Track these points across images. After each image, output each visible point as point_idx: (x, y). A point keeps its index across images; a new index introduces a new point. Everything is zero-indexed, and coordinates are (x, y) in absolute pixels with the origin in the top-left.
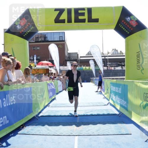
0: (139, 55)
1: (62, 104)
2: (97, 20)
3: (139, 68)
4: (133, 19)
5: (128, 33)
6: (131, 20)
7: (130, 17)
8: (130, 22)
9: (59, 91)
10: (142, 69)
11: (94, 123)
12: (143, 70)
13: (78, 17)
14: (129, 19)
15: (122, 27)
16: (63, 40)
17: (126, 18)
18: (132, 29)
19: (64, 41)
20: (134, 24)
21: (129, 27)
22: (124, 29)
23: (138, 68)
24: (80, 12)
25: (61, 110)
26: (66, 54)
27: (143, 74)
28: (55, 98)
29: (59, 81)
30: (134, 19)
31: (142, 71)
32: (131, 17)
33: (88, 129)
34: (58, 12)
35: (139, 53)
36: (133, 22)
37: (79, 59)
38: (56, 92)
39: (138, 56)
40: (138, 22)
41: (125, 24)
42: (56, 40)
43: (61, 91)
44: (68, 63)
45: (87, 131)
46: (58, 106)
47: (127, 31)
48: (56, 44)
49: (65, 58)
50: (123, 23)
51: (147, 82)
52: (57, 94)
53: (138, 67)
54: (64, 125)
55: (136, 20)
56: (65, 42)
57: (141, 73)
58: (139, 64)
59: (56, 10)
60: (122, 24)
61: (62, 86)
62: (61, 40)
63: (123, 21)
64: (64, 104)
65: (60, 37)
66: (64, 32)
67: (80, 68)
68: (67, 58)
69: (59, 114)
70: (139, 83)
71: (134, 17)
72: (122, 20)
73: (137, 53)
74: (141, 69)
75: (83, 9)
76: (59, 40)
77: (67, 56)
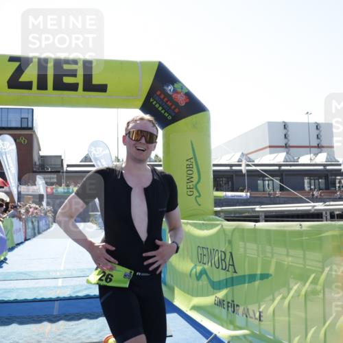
0: (191, 166)
1: (21, 273)
2: (102, 88)
3: (192, 193)
4: (179, 90)
5: (170, 118)
6: (175, 91)
7: (173, 85)
8: (173, 96)
9: (16, 243)
10: (197, 195)
11: (91, 314)
12: (200, 196)
13: (62, 79)
14: (170, 88)
15: (157, 106)
16: (30, 126)
17: (166, 88)
18: (177, 110)
19: (31, 129)
20: (182, 100)
21: (172, 105)
22: (160, 109)
23: (189, 193)
24: (66, 67)
25: (17, 287)
26: (36, 159)
27: (200, 205)
28: (5, 259)
29: (15, 220)
30: (182, 89)
31: (197, 198)
32: (176, 85)
33: (78, 330)
34: (16, 64)
35: (192, 160)
36: (179, 95)
37: (65, 169)
38: (9, 245)
39: (189, 167)
40: (189, 95)
41: (164, 98)
42: (13, 125)
43: (22, 243)
44: (37, 179)
45: (75, 334)
46: (11, 278)
47: (166, 114)
48: (12, 135)
49: (33, 168)
50: (159, 96)
51: (203, 224)
52: (11, 249)
53: (188, 190)
54: (21, 323)
55: (185, 91)
56: (34, 131)
57: (196, 204)
58: (191, 184)
59: (12, 59)
60: (157, 98)
61: (23, 231)
62: (24, 125)
63: (158, 93)
64: (25, 274)
65: (22, 118)
66: (33, 110)
67: (66, 191)
68: (37, 167)
69: (12, 297)
70: (189, 225)
71: (183, 87)
72: (157, 91)
73: (187, 160)
74: (194, 196)
75: (75, 62)
76: (19, 126)
77: (38, 163)
